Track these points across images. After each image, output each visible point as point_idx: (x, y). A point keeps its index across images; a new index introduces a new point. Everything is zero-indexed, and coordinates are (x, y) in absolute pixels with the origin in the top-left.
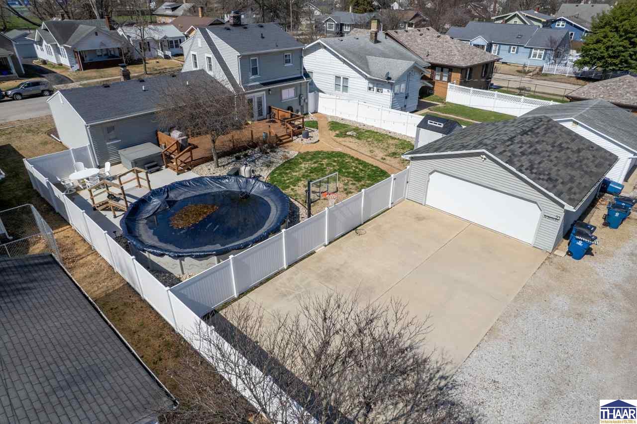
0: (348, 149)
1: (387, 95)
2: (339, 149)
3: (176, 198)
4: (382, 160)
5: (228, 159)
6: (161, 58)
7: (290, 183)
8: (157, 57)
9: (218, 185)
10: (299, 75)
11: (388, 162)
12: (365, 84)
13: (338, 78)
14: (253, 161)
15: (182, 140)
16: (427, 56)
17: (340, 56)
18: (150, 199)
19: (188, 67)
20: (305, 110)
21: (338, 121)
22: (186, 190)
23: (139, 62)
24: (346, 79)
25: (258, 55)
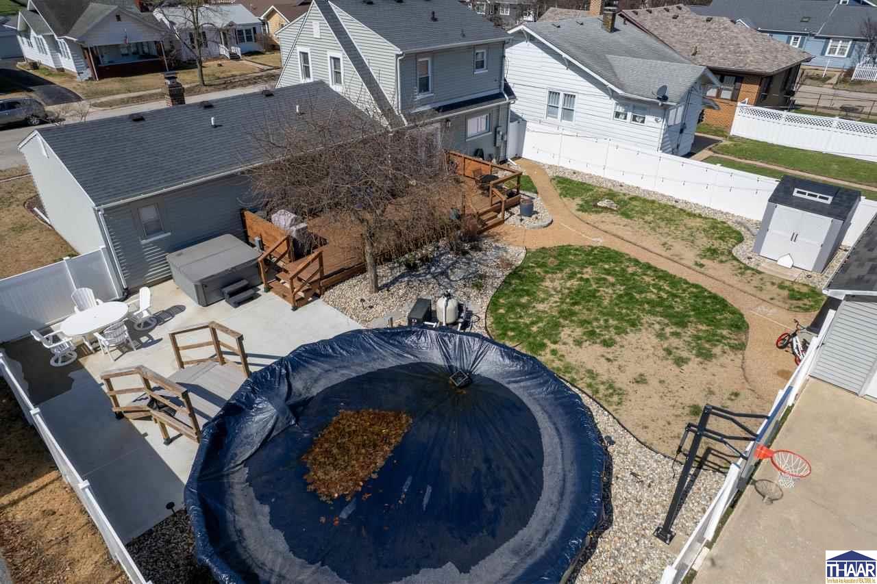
0: (617, 240)
1: (654, 127)
2: (599, 241)
3: (307, 389)
4: (698, 268)
5: (392, 269)
6: (224, 57)
7: (542, 332)
8: (219, 57)
9: (396, 350)
10: (497, 91)
11: (711, 272)
12: (611, 105)
13: (554, 94)
14: (442, 273)
15: (298, 231)
16: (694, 55)
17: (564, 55)
18: (250, 404)
19: (291, 76)
20: (502, 155)
21: (567, 176)
22: (326, 366)
23: (189, 65)
24: (570, 97)
25: (433, 54)
